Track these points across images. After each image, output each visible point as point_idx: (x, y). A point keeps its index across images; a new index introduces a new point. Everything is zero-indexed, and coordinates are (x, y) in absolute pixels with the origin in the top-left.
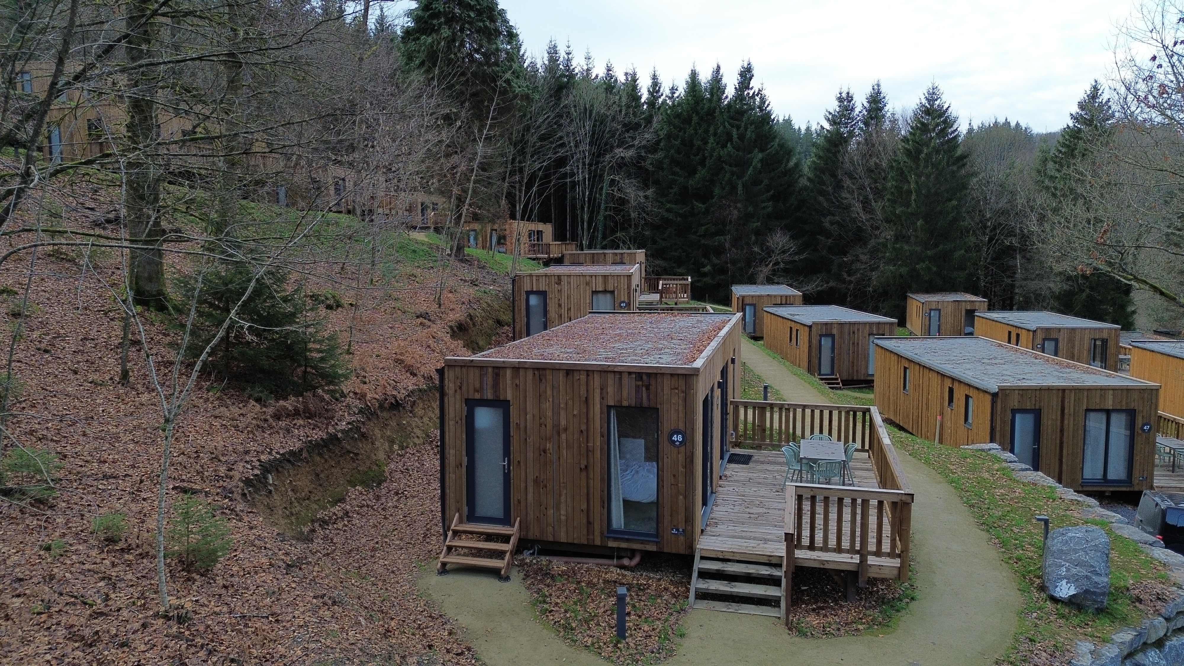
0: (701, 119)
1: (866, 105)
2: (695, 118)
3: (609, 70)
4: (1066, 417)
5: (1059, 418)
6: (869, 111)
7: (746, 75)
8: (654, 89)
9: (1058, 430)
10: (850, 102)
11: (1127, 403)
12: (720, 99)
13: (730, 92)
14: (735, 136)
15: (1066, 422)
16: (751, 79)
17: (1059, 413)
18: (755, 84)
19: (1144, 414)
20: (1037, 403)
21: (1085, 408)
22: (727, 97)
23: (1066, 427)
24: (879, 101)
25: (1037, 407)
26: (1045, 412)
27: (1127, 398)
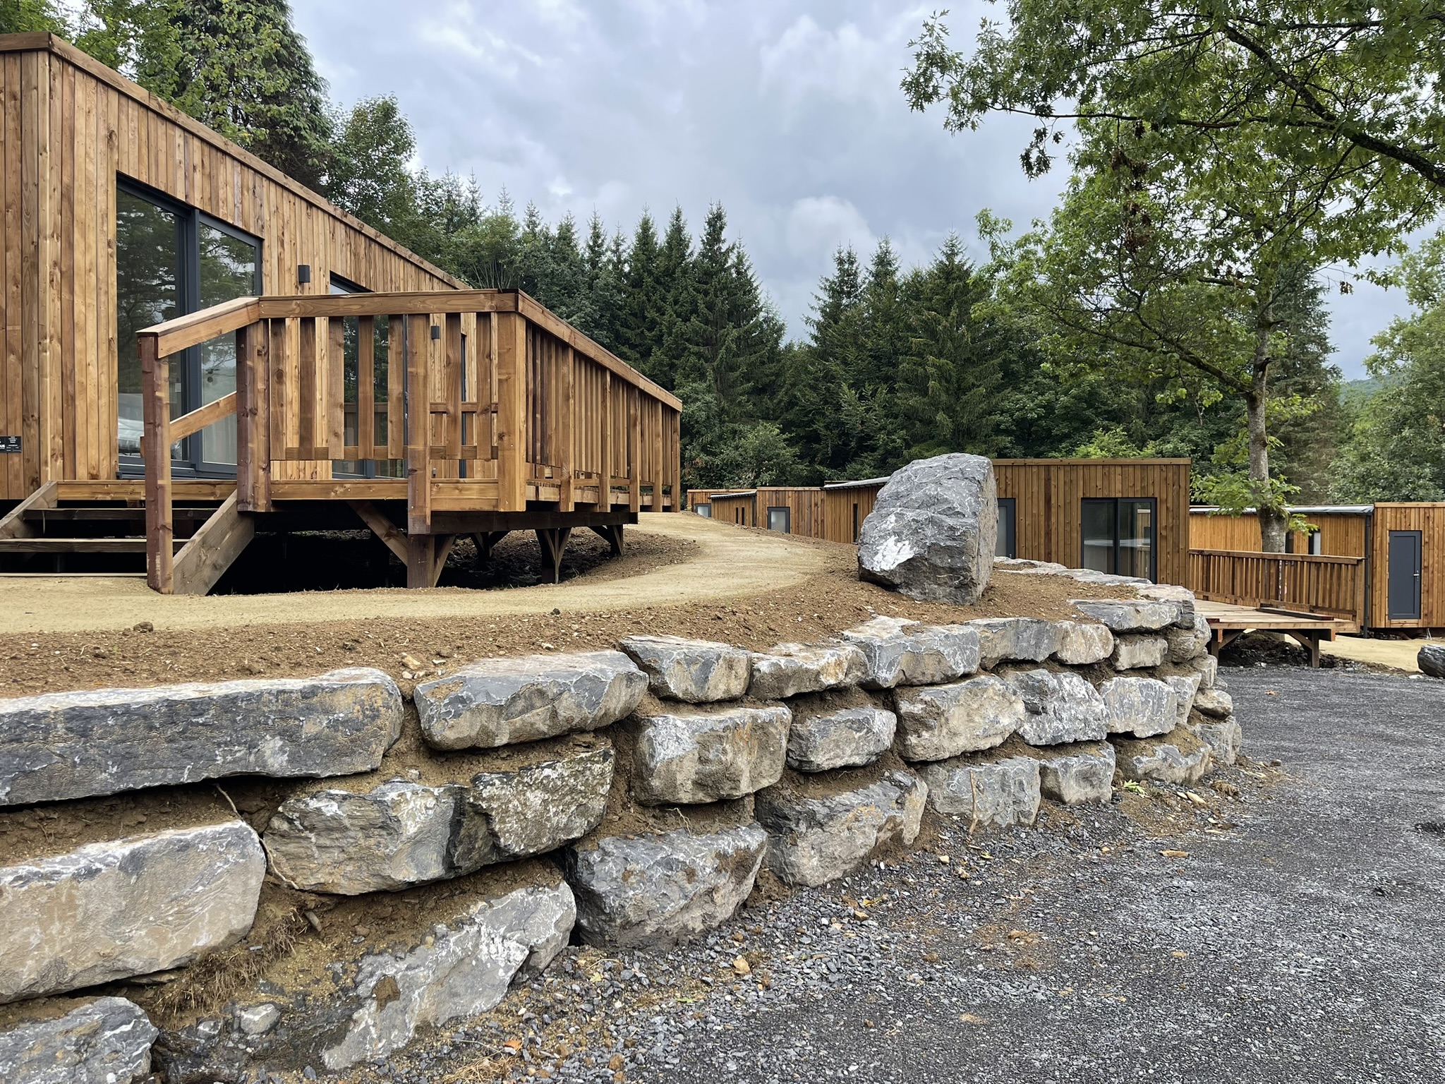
0: (657, 281)
1: (873, 268)
2: (648, 280)
3: (532, 215)
4: (1053, 510)
5: (1042, 513)
6: (876, 275)
7: (716, 224)
8: (595, 242)
9: (1043, 533)
10: (852, 263)
11: (1142, 488)
12: (683, 256)
13: (696, 247)
14: (702, 306)
15: (1053, 519)
16: (721, 228)
17: (1042, 504)
18: (729, 236)
19: (1170, 505)
20: (1009, 488)
21: (1081, 495)
22: (691, 254)
23: (1053, 528)
24: (889, 264)
25: (1009, 496)
26: (1021, 504)
27: (1142, 479)
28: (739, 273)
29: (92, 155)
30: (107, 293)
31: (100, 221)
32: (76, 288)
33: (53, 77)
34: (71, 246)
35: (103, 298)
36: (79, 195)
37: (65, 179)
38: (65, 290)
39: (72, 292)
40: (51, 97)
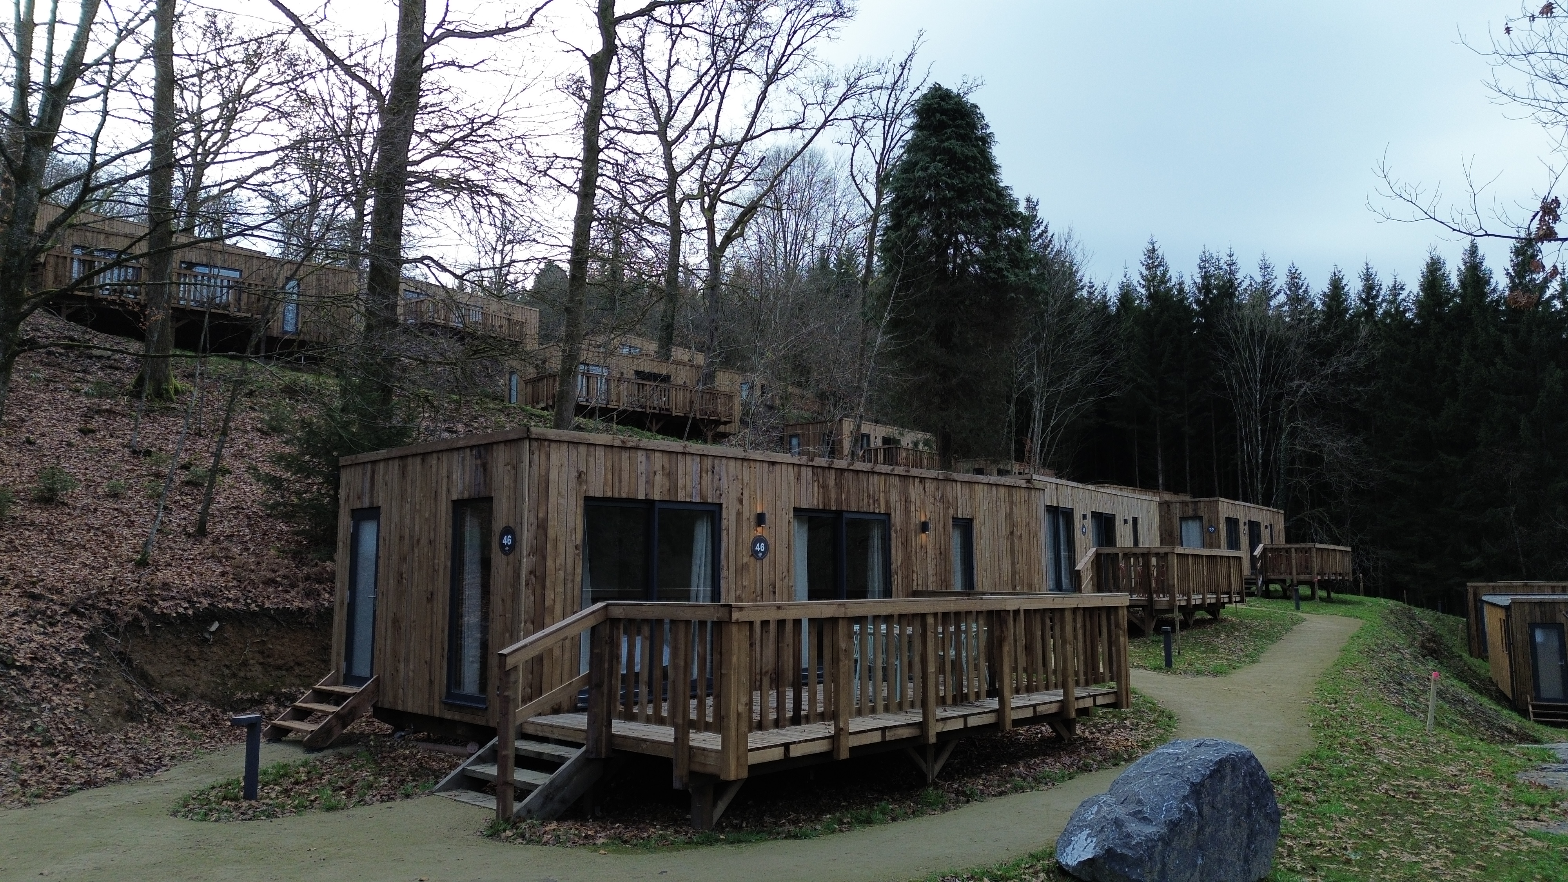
29: (564, 492)
30: (573, 581)
31: (569, 534)
32: (548, 584)
33: (531, 452)
34: (544, 557)
35: (569, 585)
36: (552, 523)
37: (541, 515)
38: (538, 587)
39: (544, 587)
40: (530, 466)
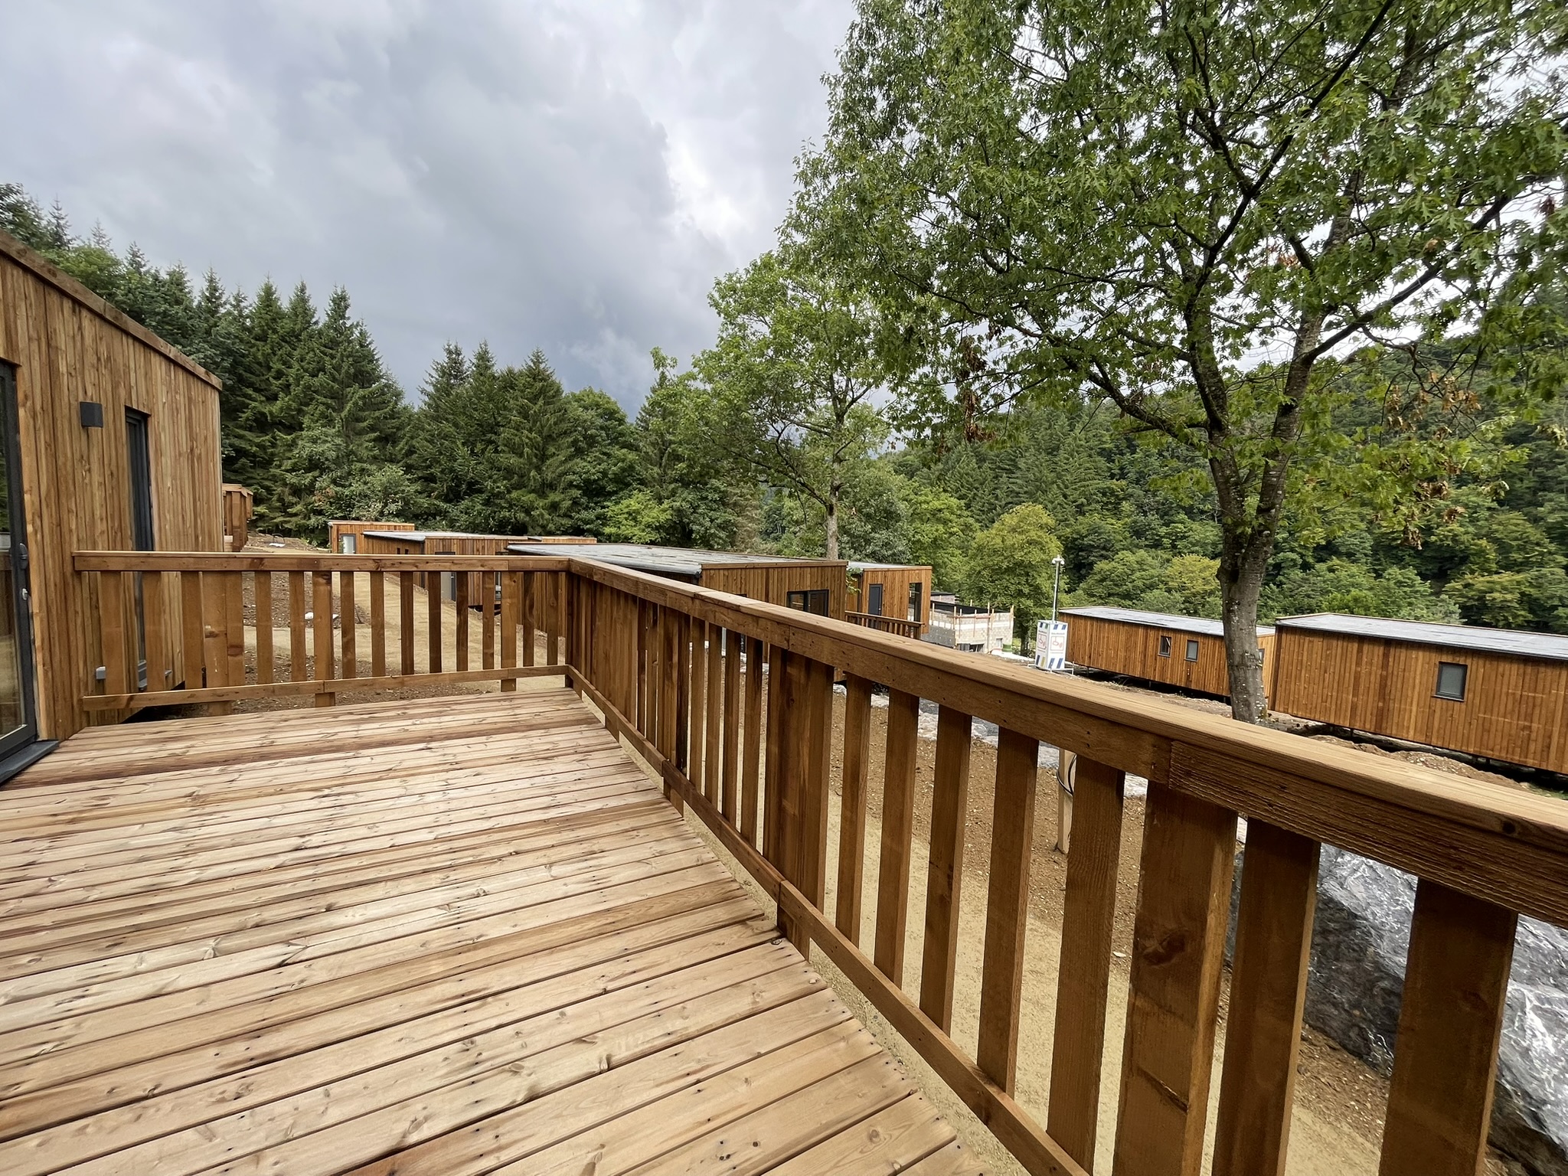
0: (283, 339)
1: (475, 361)
2: (273, 337)
6: (478, 367)
8: (212, 294)
11: (821, 583)
12: (308, 323)
13: (321, 318)
14: (329, 367)
19: (836, 594)
22: (316, 323)
28: (362, 346)
